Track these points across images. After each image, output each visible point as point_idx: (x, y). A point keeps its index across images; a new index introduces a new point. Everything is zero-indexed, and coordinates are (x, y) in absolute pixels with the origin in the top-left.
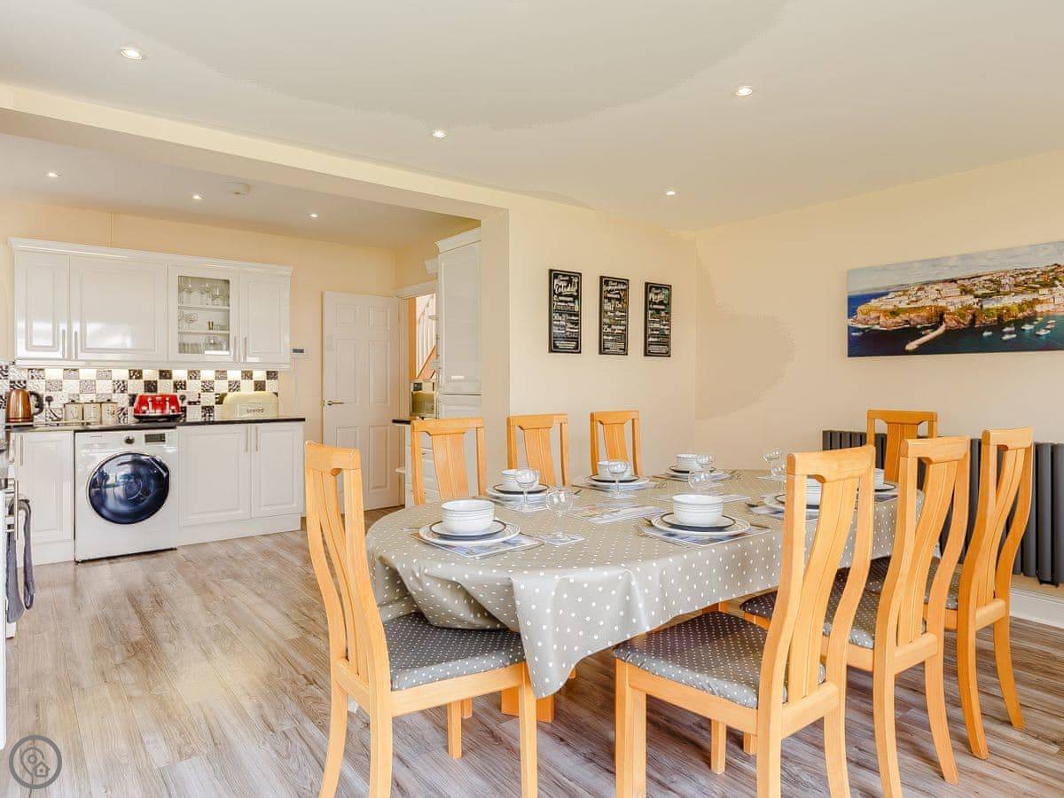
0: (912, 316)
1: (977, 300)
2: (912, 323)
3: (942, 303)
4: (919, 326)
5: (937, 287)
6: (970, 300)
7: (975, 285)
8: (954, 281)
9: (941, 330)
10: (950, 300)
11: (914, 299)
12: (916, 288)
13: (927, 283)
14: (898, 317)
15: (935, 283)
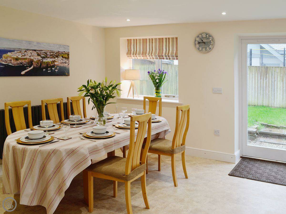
0: (23, 61)
1: (41, 58)
2: (23, 64)
3: (32, 58)
4: (25, 65)
5: (30, 52)
6: (40, 58)
7: (41, 53)
8: (35, 50)
9: (32, 68)
10: (34, 57)
11: (23, 55)
12: (24, 51)
13: (28, 50)
14: (18, 61)
15: (30, 50)
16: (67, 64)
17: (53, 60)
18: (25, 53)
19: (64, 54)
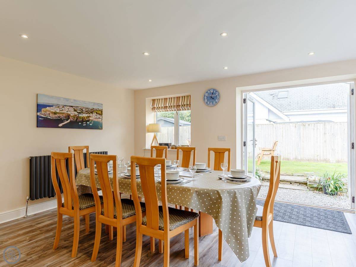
0: (61, 115)
1: (78, 114)
2: (61, 117)
3: (69, 113)
4: (63, 119)
6: (76, 113)
7: (77, 109)
8: (72, 107)
9: (69, 121)
10: (71, 112)
11: (61, 110)
12: (62, 107)
13: (65, 106)
14: (56, 115)
15: (67, 106)
16: (101, 119)
17: (89, 115)
18: (63, 108)
19: (98, 111)
